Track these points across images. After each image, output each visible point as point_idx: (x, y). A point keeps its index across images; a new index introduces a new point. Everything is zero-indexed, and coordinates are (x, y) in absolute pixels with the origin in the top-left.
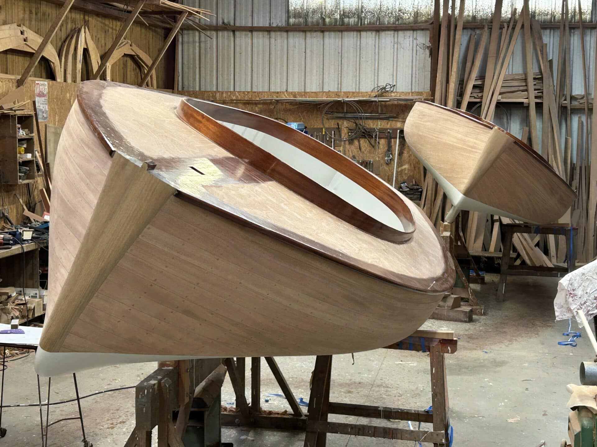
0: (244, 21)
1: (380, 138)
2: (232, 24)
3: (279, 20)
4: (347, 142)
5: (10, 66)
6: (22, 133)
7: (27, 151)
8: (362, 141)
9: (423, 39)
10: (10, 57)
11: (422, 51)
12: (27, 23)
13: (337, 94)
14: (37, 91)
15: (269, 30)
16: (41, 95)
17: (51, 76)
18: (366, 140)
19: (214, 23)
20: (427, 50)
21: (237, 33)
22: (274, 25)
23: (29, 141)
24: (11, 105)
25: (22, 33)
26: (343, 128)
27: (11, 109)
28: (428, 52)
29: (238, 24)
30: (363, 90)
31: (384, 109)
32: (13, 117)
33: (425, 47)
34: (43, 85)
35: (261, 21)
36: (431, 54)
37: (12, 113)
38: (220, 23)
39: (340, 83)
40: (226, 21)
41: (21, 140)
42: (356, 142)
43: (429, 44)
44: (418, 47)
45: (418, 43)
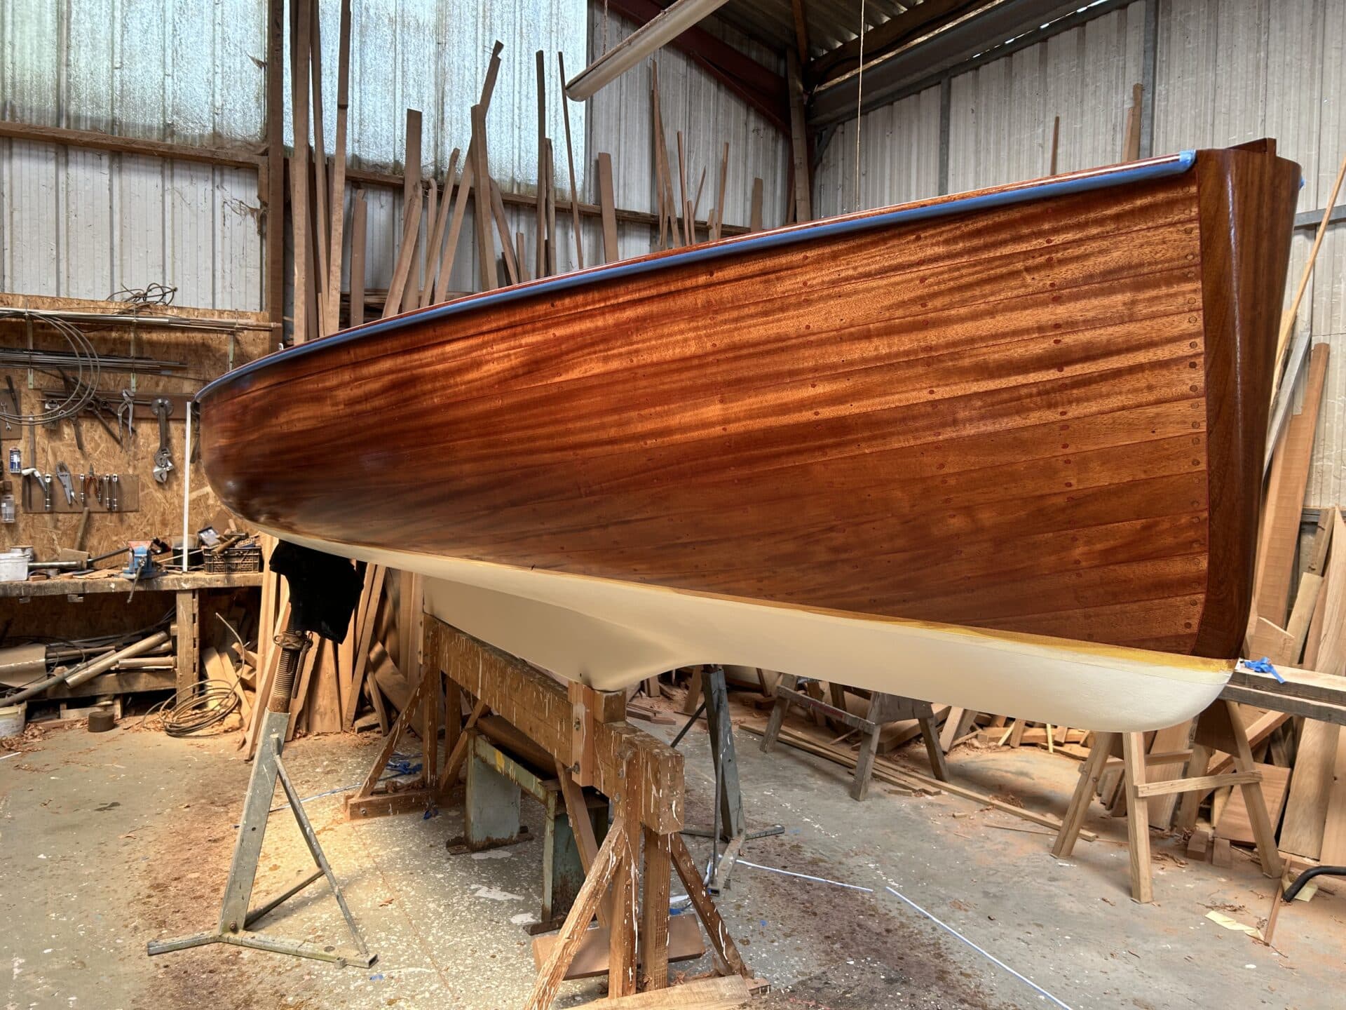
1: (137, 420)
4: (39, 430)
8: (85, 425)
9: (241, 192)
11: (236, 218)
18: (96, 423)
20: (249, 216)
26: (23, 389)
28: (252, 224)
30: (79, 294)
31: (146, 349)
33: (244, 209)
42: (68, 431)
43: (257, 203)
44: (227, 208)
45: (228, 198)
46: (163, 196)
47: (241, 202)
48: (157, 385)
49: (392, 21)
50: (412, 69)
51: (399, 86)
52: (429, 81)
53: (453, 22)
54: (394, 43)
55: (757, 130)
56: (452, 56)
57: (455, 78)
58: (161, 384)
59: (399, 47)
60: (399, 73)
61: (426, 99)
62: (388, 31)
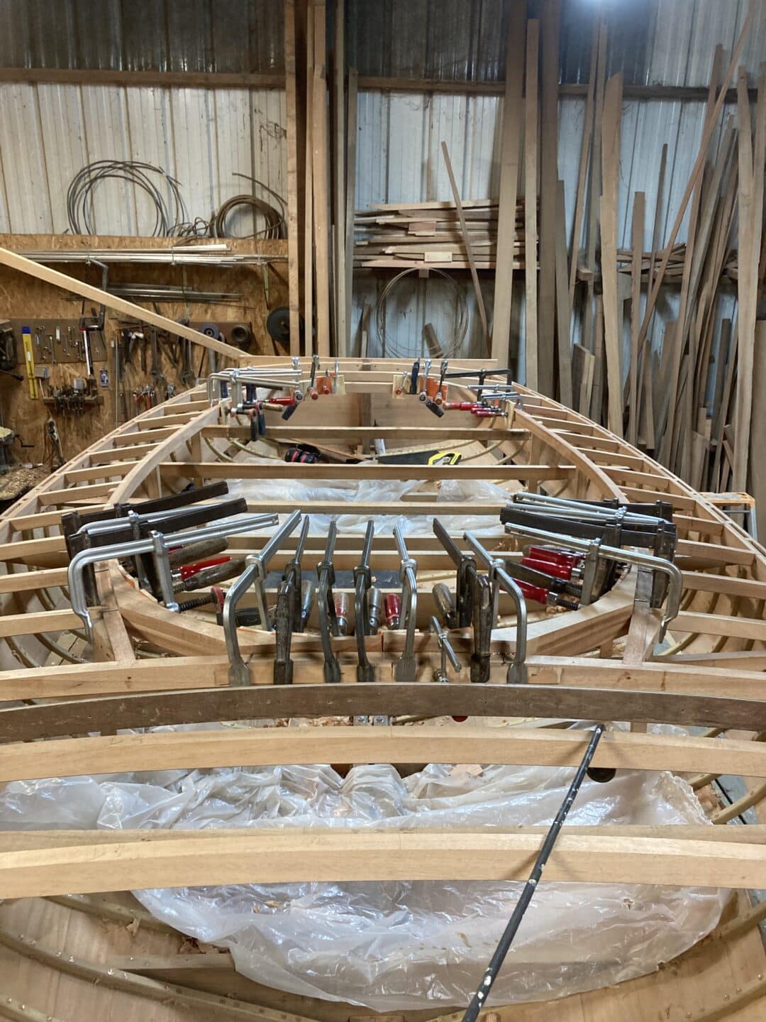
26: (106, 319)
33: (279, 132)
44: (264, 133)
45: (264, 122)
46: (208, 126)
47: (276, 125)
48: (206, 312)
58: (209, 312)
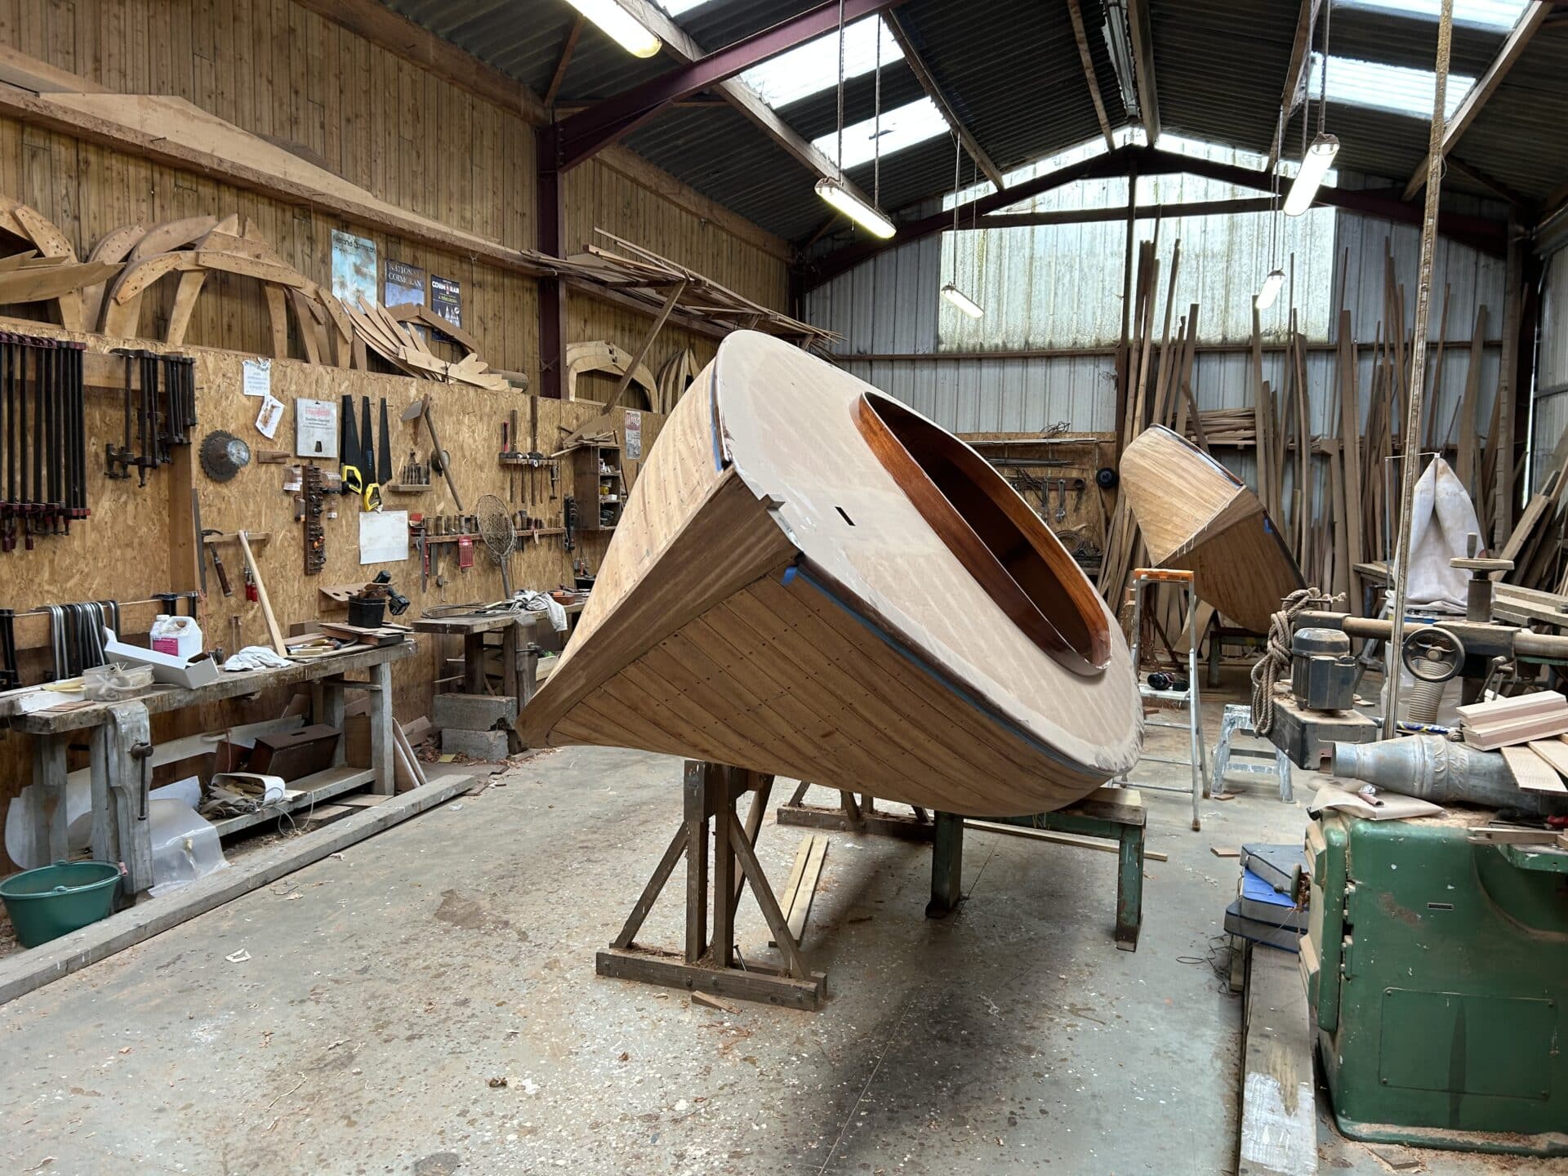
0: (881, 350)
1: (1050, 490)
2: (869, 352)
3: (925, 348)
5: (596, 391)
6: (605, 469)
7: (611, 492)
8: (1028, 493)
9: (1107, 368)
10: (596, 381)
11: (1105, 382)
12: (619, 341)
13: (996, 436)
14: (628, 422)
15: (913, 360)
16: (632, 427)
17: (646, 406)
18: (1032, 492)
19: (848, 353)
20: (1112, 380)
21: (875, 364)
22: (920, 353)
23: (614, 479)
24: (593, 435)
25: (611, 352)
27: (592, 440)
28: (1113, 383)
29: (876, 352)
30: (1029, 430)
31: (1056, 455)
32: (595, 448)
33: (1110, 377)
34: (635, 416)
35: (903, 349)
36: (1117, 385)
37: (593, 444)
38: (855, 352)
39: (1000, 422)
40: (861, 350)
41: (604, 479)
43: (1114, 373)
44: (1100, 375)
45: (1101, 372)
47: (1108, 373)
48: (1060, 473)
49: (1197, 256)
50: (1208, 280)
51: (1200, 292)
52: (1219, 286)
53: (1236, 248)
54: (1198, 268)
55: (1487, 266)
56: (1235, 266)
57: (1236, 280)
58: (1062, 472)
59: (1201, 269)
60: (1200, 285)
61: (1217, 296)
62: (1194, 263)
